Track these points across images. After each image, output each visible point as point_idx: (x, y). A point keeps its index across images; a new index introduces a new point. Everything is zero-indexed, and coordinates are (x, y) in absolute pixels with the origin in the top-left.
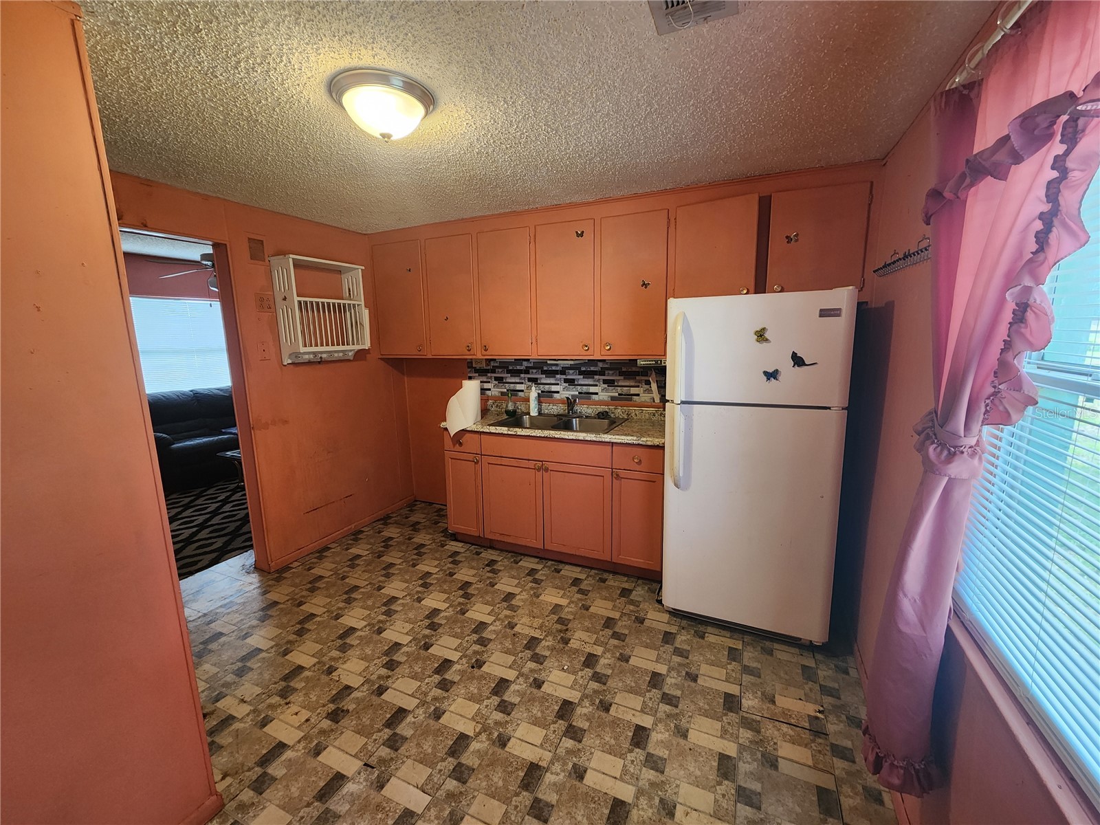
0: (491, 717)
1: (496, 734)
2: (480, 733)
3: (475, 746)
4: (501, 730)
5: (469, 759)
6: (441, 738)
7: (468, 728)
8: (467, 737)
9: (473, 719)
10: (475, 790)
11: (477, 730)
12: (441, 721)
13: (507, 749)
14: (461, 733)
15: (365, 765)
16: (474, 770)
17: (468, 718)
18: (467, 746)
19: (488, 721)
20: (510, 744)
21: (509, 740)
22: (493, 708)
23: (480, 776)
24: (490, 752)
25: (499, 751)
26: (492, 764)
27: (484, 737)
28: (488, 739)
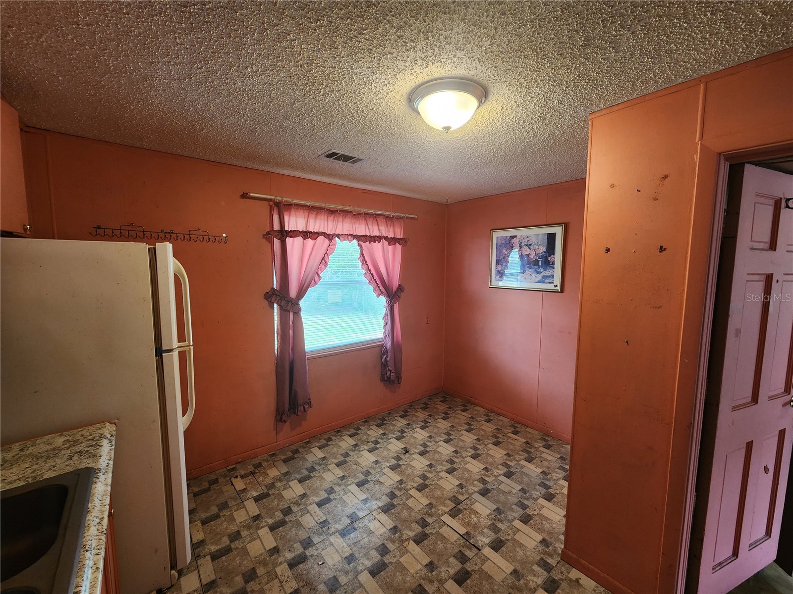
0: (395, 547)
1: (397, 535)
2: (406, 540)
3: (412, 534)
4: (393, 537)
5: (418, 529)
6: (431, 547)
7: (412, 546)
8: (414, 541)
9: (407, 551)
10: (418, 513)
11: (407, 543)
12: (429, 560)
13: (394, 525)
14: (417, 545)
15: (480, 550)
16: (416, 522)
17: (411, 553)
18: (416, 536)
19: (398, 545)
20: (391, 526)
21: (391, 529)
22: (391, 553)
23: (414, 518)
24: (404, 527)
25: (399, 526)
26: (405, 521)
27: (405, 537)
28: (402, 534)
